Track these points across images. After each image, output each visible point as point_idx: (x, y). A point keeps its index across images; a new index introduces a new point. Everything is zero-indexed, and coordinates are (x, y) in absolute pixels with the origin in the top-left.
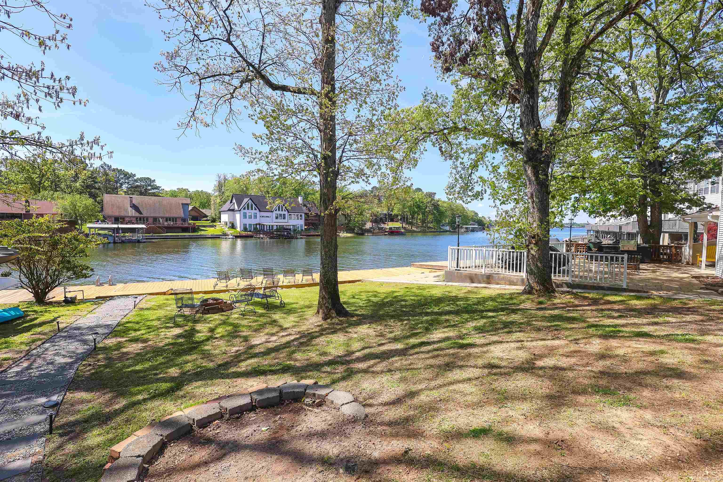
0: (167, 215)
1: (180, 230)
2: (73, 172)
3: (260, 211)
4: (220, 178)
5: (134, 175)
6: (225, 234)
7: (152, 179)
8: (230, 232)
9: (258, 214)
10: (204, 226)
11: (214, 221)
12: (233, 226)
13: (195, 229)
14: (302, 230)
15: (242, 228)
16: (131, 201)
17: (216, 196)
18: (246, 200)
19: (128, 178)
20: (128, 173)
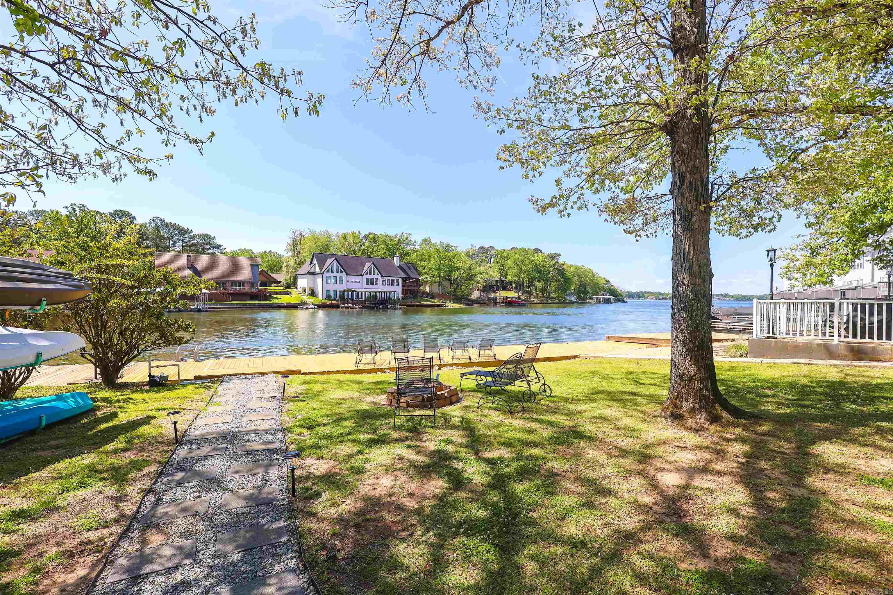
0: (233, 279)
1: (249, 298)
2: (117, 226)
3: (347, 274)
4: (294, 233)
5: (191, 231)
6: (303, 303)
7: (212, 236)
8: (310, 300)
9: (345, 278)
10: (277, 293)
11: (288, 286)
12: (313, 293)
13: (266, 297)
14: (398, 299)
15: (325, 296)
16: (189, 261)
17: (289, 257)
18: (329, 261)
19: (184, 234)
20: (183, 228)
